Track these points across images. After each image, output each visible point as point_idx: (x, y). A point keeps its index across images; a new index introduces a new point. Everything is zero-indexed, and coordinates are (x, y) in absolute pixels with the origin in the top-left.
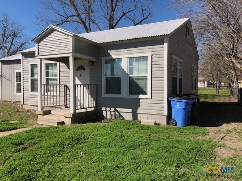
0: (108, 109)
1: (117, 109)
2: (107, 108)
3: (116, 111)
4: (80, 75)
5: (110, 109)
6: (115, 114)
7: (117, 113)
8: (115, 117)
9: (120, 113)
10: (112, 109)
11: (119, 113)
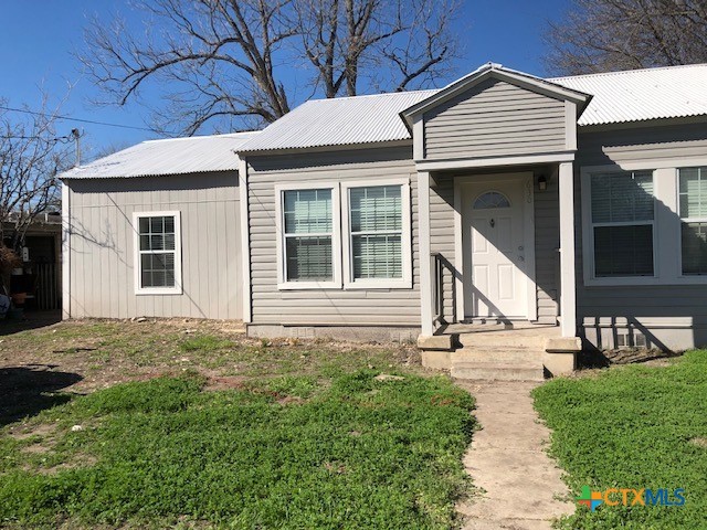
0: (606, 321)
1: (640, 320)
2: (602, 319)
3: (632, 324)
4: (488, 221)
5: (614, 321)
6: (631, 335)
7: (637, 332)
8: (631, 343)
9: (651, 331)
10: (622, 321)
11: (644, 329)
